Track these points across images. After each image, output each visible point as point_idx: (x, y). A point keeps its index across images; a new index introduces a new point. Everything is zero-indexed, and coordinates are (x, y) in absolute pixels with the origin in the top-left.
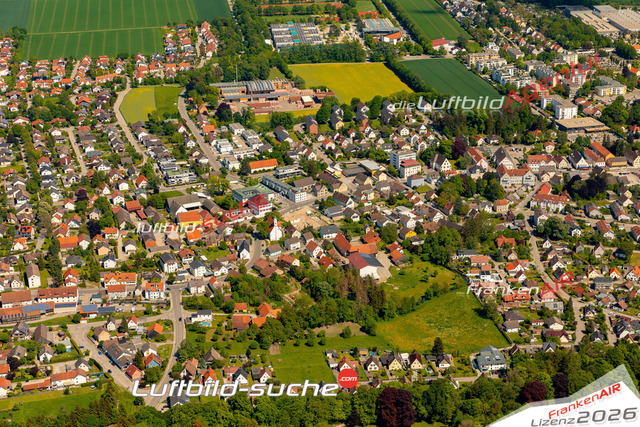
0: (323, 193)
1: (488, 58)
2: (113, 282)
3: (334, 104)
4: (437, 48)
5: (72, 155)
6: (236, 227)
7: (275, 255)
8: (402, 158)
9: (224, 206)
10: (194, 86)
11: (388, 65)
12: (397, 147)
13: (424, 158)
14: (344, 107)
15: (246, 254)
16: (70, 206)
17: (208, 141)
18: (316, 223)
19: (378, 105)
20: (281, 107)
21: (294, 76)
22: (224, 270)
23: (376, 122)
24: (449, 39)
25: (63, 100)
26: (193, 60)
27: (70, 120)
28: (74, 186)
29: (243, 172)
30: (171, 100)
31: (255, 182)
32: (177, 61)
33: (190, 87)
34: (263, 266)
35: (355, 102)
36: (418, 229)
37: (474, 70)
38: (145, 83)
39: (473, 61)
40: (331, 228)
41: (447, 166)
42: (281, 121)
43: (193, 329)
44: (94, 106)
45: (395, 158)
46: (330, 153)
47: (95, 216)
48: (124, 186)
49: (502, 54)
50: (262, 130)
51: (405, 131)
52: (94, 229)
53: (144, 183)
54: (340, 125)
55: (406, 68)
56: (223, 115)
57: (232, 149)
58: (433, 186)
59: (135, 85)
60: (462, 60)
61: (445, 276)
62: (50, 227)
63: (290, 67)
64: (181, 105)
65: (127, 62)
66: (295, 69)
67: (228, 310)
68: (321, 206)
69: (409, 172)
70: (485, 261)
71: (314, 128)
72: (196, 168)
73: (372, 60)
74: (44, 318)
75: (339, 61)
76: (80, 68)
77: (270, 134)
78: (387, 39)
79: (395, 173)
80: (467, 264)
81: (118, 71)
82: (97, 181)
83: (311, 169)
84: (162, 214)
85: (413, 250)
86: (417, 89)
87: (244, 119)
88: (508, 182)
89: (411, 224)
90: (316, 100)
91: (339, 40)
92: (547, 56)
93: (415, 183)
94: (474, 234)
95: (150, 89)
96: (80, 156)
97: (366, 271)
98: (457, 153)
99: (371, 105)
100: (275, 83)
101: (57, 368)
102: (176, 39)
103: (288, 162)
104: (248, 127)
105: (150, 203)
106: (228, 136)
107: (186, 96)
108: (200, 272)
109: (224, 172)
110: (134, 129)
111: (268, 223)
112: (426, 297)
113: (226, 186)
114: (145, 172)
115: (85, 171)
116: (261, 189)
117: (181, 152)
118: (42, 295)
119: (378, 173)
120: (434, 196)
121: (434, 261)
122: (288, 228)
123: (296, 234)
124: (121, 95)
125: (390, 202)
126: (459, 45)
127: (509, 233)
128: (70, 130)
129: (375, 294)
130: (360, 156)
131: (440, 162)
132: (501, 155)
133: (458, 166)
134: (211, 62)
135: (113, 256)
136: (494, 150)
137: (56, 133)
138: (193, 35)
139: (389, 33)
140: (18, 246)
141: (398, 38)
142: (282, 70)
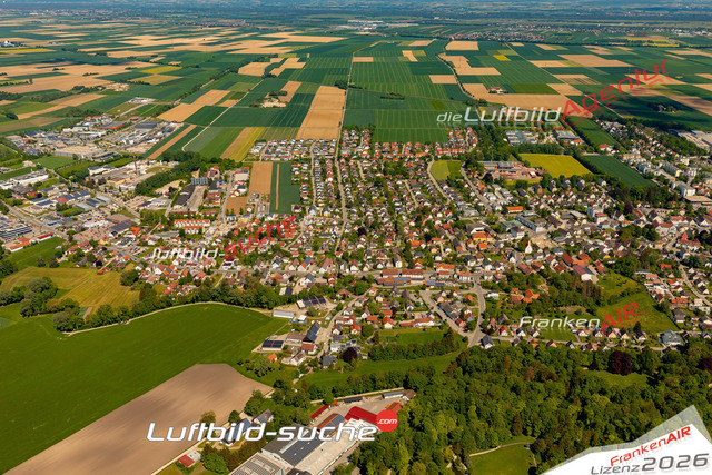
0: (552, 228)
1: (634, 156)
2: (441, 269)
3: (549, 177)
4: (603, 149)
5: (409, 195)
6: (505, 243)
7: (529, 261)
8: (595, 211)
9: (496, 231)
10: (470, 162)
11: (575, 157)
12: (590, 205)
13: (607, 212)
14: (555, 179)
15: (513, 260)
16: (413, 224)
17: (481, 193)
18: (550, 244)
19: (574, 180)
20: (518, 176)
21: (523, 160)
22: (502, 268)
23: (574, 189)
24: (609, 144)
25: (400, 164)
26: (466, 148)
27: (405, 176)
28: (412, 213)
29: (504, 212)
30: (457, 169)
31: (513, 219)
32: (458, 148)
33: (468, 163)
34: (524, 267)
35: (561, 177)
36: (611, 254)
37: (627, 163)
38: (442, 158)
39: (625, 158)
40: (559, 249)
41: (622, 218)
42: (520, 185)
43: (489, 300)
44: (416, 169)
45: (591, 212)
46: (550, 205)
47: (426, 230)
48: (440, 215)
49: (643, 155)
50: (510, 189)
51: (593, 196)
52: (428, 238)
53: (450, 214)
54: (555, 189)
55: (588, 160)
56: (487, 179)
57: (496, 198)
58: (614, 229)
59: (436, 159)
60: (617, 157)
61: (631, 284)
62: (404, 234)
63: (520, 155)
64: (463, 172)
65: (431, 146)
66: (525, 156)
67: (507, 291)
68: (552, 236)
69: (600, 220)
70: (654, 277)
71: (540, 190)
72: (477, 207)
73: (565, 154)
74: (405, 285)
75: (547, 153)
76: (406, 148)
77: (515, 192)
78: (572, 143)
79: (592, 220)
80: (644, 278)
81: (427, 151)
82: (425, 211)
83: (543, 214)
84: (463, 232)
85: (609, 266)
86: (595, 172)
87: (500, 182)
88: (661, 230)
89: (606, 250)
90: (537, 174)
91: (545, 141)
92: (669, 158)
93: (604, 227)
94: (647, 260)
95: (445, 162)
96: (413, 197)
97: (586, 277)
98: (627, 211)
99: (571, 179)
100: (512, 163)
101: (417, 315)
102: (454, 135)
103: (529, 209)
104: (502, 187)
105: (456, 226)
106: (493, 191)
107: (465, 167)
108: (489, 267)
109: (494, 211)
110: (441, 183)
111: (524, 243)
112: (623, 295)
113: (496, 220)
114: (450, 208)
115: (417, 205)
116: (517, 223)
117: (468, 198)
118: (404, 273)
119: (582, 219)
120: (617, 235)
121: (623, 274)
122: (535, 247)
123: (540, 251)
124: (430, 164)
125: (591, 237)
126: (614, 149)
127: (666, 261)
128: (406, 181)
129: (593, 290)
130: (569, 208)
131: (618, 216)
132: (654, 214)
133: (627, 218)
134: (475, 149)
135: (439, 253)
136: (648, 211)
137: (399, 182)
138: (463, 134)
139: (573, 139)
140: (388, 244)
141: (579, 143)
142: (515, 156)
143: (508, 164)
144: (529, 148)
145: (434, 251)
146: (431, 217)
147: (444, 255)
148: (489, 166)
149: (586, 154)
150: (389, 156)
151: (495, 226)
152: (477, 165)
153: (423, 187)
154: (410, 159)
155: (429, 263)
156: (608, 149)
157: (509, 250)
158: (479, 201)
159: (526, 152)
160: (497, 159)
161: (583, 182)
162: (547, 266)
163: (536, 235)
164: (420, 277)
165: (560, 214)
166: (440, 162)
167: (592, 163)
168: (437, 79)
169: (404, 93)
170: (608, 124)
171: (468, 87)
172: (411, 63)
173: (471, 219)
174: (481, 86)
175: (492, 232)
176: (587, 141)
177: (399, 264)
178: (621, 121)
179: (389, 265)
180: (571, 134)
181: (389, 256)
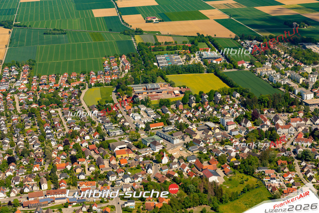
0: (188, 139)
1: (266, 69)
2: (84, 186)
3: (191, 94)
4: (240, 65)
5: (61, 122)
6: (145, 157)
7: (165, 171)
8: (226, 121)
9: (138, 147)
10: (120, 87)
11: (216, 74)
12: (224, 115)
13: (238, 121)
14: (195, 96)
15: (150, 171)
16: (61, 148)
17: (128, 114)
18: (185, 154)
19: (212, 94)
20: (164, 96)
21: (169, 80)
22: (140, 179)
23: (212, 103)
24: (246, 61)
25: (55, 95)
26: (118, 74)
27: (59, 105)
28: (62, 138)
29: (147, 129)
30: (108, 94)
31: (153, 134)
32: (111, 74)
33: (118, 87)
34: (159, 177)
35: (201, 93)
36: (237, 157)
37: (260, 76)
38: (95, 86)
39: (259, 71)
40: (193, 157)
41: (249, 124)
42: (164, 103)
43: (125, 210)
44: (70, 97)
45: (223, 121)
46: (190, 119)
47: (73, 153)
48: (87, 138)
49: (273, 68)
50: (155, 108)
51: (227, 107)
52: (73, 159)
53: (97, 136)
54: (194, 105)
55: (226, 75)
56: (135, 101)
57: (140, 118)
58: (243, 134)
59: (90, 87)
60: (253, 71)
61: (252, 181)
62: (51, 159)
63: (167, 76)
64: (114, 96)
65: (86, 75)
66: (170, 77)
67: (143, 199)
68: (187, 146)
69: (230, 128)
70: (272, 173)
71: (181, 107)
72: (123, 128)
73: (208, 72)
74: (50, 205)
75: (191, 73)
76: (62, 79)
77: (159, 110)
78: (214, 62)
79: (223, 128)
80: (263, 174)
81: (82, 80)
82: (73, 135)
83: (181, 127)
84: (107, 151)
85: (235, 167)
86: (231, 86)
87: (146, 103)
88: (281, 132)
89: (233, 154)
90: (181, 92)
91: (191, 62)
92: (296, 68)
93: (234, 133)
94: (265, 159)
95: (98, 89)
96: (64, 123)
97: (212, 179)
98: (254, 118)
99: (209, 94)
100: (160, 84)
102: (109, 63)
103: (169, 124)
104: (148, 107)
105: (101, 146)
106: (138, 111)
107: (116, 92)
108: (128, 180)
109: (137, 129)
110: (91, 109)
111: (161, 155)
112: (243, 192)
113: (139, 136)
114: (98, 130)
115: (67, 130)
116: (156, 137)
117: (115, 120)
118: (48, 194)
119: (215, 128)
120: (244, 140)
121: (246, 173)
122: (171, 157)
123: (176, 160)
124: (84, 92)
125: (222, 143)
126: (251, 64)
127: (284, 158)
128: (59, 110)
129: (217, 190)
130: (205, 120)
131: (246, 123)
132: (276, 118)
133: (255, 124)
134: (127, 75)
135: (83, 173)
136: (272, 116)
137: (53, 111)
138: (118, 62)
139: (215, 58)
140: (36, 169)
141: (221, 61)
142: (163, 78)
143: (155, 85)
144: (175, 70)
145: (79, 171)
146: (79, 140)
147: (88, 173)
148: (138, 89)
150: (46, 88)
151: (136, 143)
152: (127, 89)
154: (66, 89)
156: (245, 65)
157: (147, 162)
158: (125, 121)
159: (172, 73)
160: (145, 82)
161: (219, 96)
162: (180, 173)
163: (174, 147)
164: (63, 196)
165: (197, 125)
166: (94, 89)
167: (229, 78)
168: (99, 13)
169: (66, 28)
170: (248, 42)
173: (116, 138)
174: (139, 16)
175: (134, 148)
176: (228, 59)
177: (45, 186)
178: (259, 39)
179: (36, 188)
180: (215, 54)
181: (36, 180)
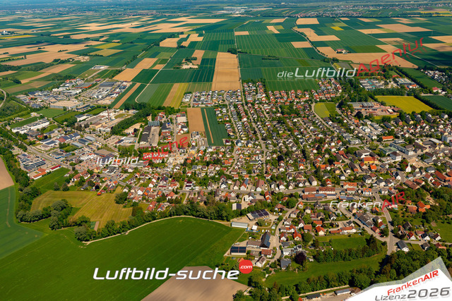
2: (347, 186)
3: (404, 113)
4: (435, 91)
6: (389, 165)
7: (411, 178)
10: (343, 104)
12: (441, 133)
14: (409, 114)
15: (399, 177)
16: (315, 151)
17: (357, 127)
19: (424, 114)
20: (380, 113)
21: (380, 100)
22: (392, 184)
24: (438, 87)
26: (334, 93)
27: (298, 115)
28: (312, 143)
29: (380, 140)
30: (333, 108)
32: (329, 93)
40: (430, 168)
42: (385, 120)
43: (391, 211)
44: (304, 110)
45: (445, 138)
46: (413, 134)
47: (327, 156)
48: (333, 144)
50: (378, 122)
51: (441, 126)
52: (331, 162)
53: (340, 143)
54: (412, 122)
55: (425, 99)
56: (359, 116)
57: (370, 130)
59: (316, 102)
60: (447, 96)
62: (311, 160)
63: (376, 97)
64: (338, 111)
65: (309, 92)
68: (422, 158)
71: (401, 123)
72: (359, 138)
73: (408, 95)
74: (323, 200)
76: (292, 94)
77: (382, 124)
78: (411, 87)
79: (447, 144)
81: (307, 96)
86: (435, 108)
87: (369, 117)
90: (393, 111)
91: (390, 87)
95: (322, 104)
99: (421, 114)
100: (373, 103)
103: (397, 137)
104: (372, 121)
105: (347, 152)
106: (366, 125)
107: (339, 107)
108: (383, 184)
110: (326, 120)
113: (377, 146)
114: (339, 139)
116: (392, 148)
118: (319, 190)
119: (440, 144)
122: (412, 167)
123: (417, 170)
124: (313, 106)
126: (443, 90)
128: (300, 119)
130: (428, 136)
134: (342, 94)
135: (342, 174)
137: (295, 120)
139: (410, 84)
140: (301, 167)
141: (416, 87)
142: (372, 98)
143: (370, 104)
144: (382, 92)
145: (338, 172)
146: (326, 146)
147: (346, 175)
148: (357, 106)
149: (423, 95)
150: (282, 101)
151: (377, 151)
152: (348, 105)
153: (314, 123)
154: (297, 102)
155: (337, 182)
156: (439, 91)
157: (394, 170)
158: (359, 133)
160: (360, 101)
161: (430, 116)
162: (426, 182)
163: (409, 157)
164: (333, 193)
165: (422, 140)
166: (319, 104)
167: (430, 101)
168: (297, 45)
169: (277, 55)
170: (431, 72)
171: (322, 49)
172: (276, 35)
173: (357, 146)
174: (330, 48)
175: (376, 157)
176: (421, 86)
177: (315, 183)
178: (439, 70)
179: (307, 184)
180: (407, 81)
181: (305, 177)
